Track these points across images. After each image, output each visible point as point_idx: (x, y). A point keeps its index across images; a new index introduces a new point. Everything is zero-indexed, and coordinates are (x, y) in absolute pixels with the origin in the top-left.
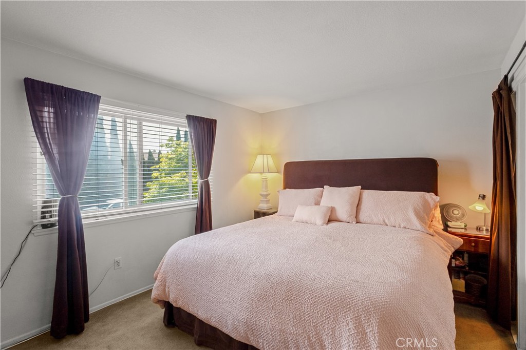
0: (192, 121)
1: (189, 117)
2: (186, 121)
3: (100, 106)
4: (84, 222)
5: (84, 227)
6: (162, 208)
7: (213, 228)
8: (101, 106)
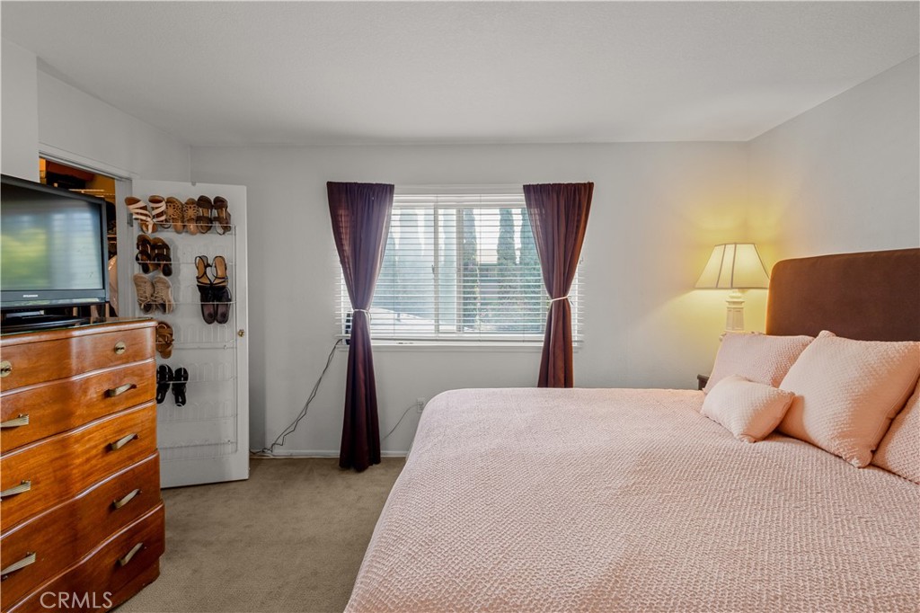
0: (532, 193)
1: (528, 189)
2: (522, 197)
3: (394, 198)
4: (373, 343)
5: (372, 350)
6: (480, 341)
7: (574, 385)
8: (396, 197)
